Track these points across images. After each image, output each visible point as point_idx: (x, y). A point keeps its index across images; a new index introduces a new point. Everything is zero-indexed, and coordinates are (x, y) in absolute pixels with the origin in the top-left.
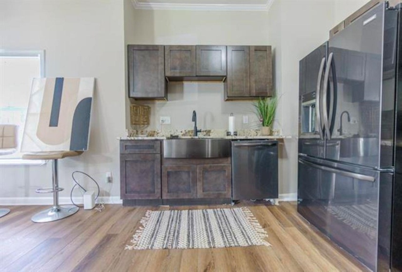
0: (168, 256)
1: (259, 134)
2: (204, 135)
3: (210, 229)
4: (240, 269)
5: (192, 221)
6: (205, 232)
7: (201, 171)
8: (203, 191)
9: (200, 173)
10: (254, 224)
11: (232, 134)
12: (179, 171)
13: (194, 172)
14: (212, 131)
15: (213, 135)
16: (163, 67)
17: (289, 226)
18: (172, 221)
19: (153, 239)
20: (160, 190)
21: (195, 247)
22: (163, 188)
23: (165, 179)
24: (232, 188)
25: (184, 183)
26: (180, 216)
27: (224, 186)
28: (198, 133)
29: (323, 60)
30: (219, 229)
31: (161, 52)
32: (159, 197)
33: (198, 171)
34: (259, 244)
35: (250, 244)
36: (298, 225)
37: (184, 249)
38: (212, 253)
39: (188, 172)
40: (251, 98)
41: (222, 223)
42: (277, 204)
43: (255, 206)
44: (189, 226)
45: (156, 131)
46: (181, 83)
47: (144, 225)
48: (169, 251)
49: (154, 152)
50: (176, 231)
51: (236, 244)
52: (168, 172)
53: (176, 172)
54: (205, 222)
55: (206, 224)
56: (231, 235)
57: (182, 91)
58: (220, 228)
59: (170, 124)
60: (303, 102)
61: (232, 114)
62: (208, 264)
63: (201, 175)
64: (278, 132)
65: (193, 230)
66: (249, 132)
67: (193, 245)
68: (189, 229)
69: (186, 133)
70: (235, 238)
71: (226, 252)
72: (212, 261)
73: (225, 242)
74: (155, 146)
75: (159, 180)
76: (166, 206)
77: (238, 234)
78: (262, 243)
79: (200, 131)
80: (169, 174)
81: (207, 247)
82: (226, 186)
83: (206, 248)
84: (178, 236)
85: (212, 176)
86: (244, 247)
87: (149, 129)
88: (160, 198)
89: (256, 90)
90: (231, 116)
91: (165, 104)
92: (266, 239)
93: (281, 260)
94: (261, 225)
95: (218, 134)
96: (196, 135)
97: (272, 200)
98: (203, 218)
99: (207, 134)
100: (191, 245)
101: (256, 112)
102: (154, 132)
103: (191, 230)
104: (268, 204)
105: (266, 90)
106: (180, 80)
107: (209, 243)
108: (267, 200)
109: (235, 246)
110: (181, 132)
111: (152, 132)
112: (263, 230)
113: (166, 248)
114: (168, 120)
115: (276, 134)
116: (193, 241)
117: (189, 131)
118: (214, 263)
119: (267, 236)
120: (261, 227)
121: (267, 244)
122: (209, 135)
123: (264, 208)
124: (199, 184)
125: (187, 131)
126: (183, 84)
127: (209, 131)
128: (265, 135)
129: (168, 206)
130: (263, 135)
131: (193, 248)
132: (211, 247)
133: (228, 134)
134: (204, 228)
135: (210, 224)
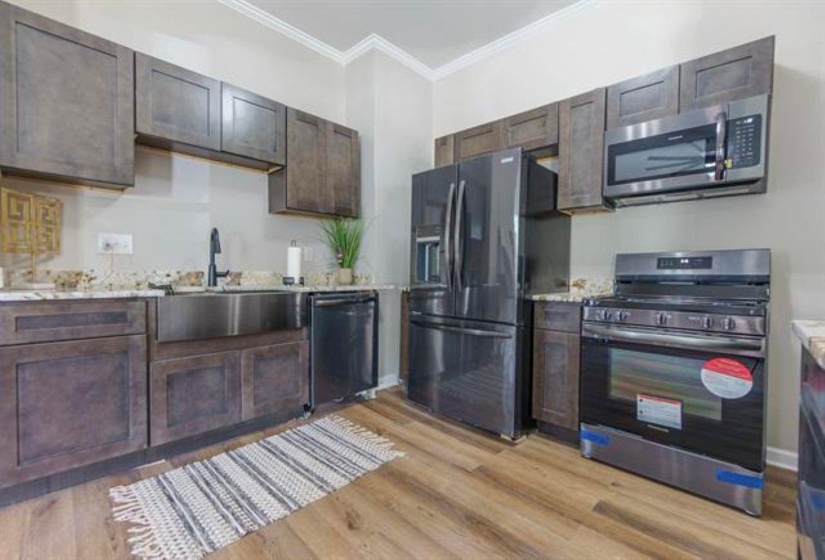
0: (265, 542)
1: (332, 280)
2: (228, 284)
3: (303, 467)
4: (392, 498)
5: (254, 467)
6: (298, 476)
7: (252, 363)
8: (255, 404)
9: (248, 366)
10: (363, 434)
11: (297, 281)
12: (199, 370)
13: (235, 367)
14: (245, 273)
15: (247, 284)
16: (130, 105)
17: (408, 422)
18: (208, 484)
19: (198, 533)
20: (144, 427)
21: (303, 505)
22: (152, 417)
23: (159, 396)
24: (310, 384)
25: (211, 396)
26: (216, 469)
27: (297, 382)
28: (219, 279)
29: (452, 186)
30: (318, 462)
31: (124, 66)
32: (141, 445)
33: (243, 362)
34: (391, 458)
35: (381, 463)
36: (416, 417)
37: (286, 517)
38: (337, 499)
39: (221, 369)
40: (327, 215)
41: (313, 450)
42: (373, 396)
43: (344, 408)
44: (255, 478)
45: (85, 271)
46: (165, 153)
47: (137, 519)
48: (258, 534)
49: (127, 331)
50: (239, 498)
51: (363, 471)
52: (168, 376)
53: (191, 374)
54: (282, 460)
55: (288, 464)
56: (344, 463)
57: (168, 176)
58: (317, 459)
59: (132, 255)
60: (420, 236)
61: (294, 243)
62: (345, 516)
63: (252, 369)
64: (367, 278)
65: (270, 480)
66: (315, 276)
67: (296, 503)
68: (262, 484)
69: (180, 278)
70: (355, 464)
71: (357, 488)
72: (349, 510)
73: (344, 476)
74: (129, 317)
75: (143, 401)
76: (160, 462)
77: (355, 458)
78: (395, 455)
79: (224, 275)
80: (170, 382)
81: (323, 494)
82: (300, 383)
83: (323, 498)
84: (251, 504)
85: (272, 370)
86: (376, 470)
87: (58, 266)
88: (145, 446)
89: (336, 203)
90: (292, 246)
91: (115, 199)
92: (393, 448)
93: (428, 465)
94: (374, 432)
95: (258, 279)
96: (215, 284)
97: (364, 393)
98: (271, 456)
99: (233, 280)
100: (292, 505)
101: (327, 240)
102: (79, 274)
103: (267, 484)
104: (361, 400)
105: (350, 205)
106: (162, 146)
107: (321, 487)
108: (358, 394)
109: (364, 474)
110: (168, 276)
111: (69, 274)
112: (381, 439)
113: (248, 533)
114: (125, 242)
115: (363, 281)
116: (289, 497)
117: (189, 274)
118: (353, 510)
119: (392, 444)
120: (375, 436)
121: (401, 454)
122: (239, 284)
123: (358, 407)
124: (246, 391)
125: (183, 274)
126: (170, 159)
127: (239, 275)
128: (345, 284)
129: (163, 461)
130: (341, 284)
131: (300, 507)
132: (329, 493)
133: (287, 281)
134: (291, 471)
135: (295, 461)
